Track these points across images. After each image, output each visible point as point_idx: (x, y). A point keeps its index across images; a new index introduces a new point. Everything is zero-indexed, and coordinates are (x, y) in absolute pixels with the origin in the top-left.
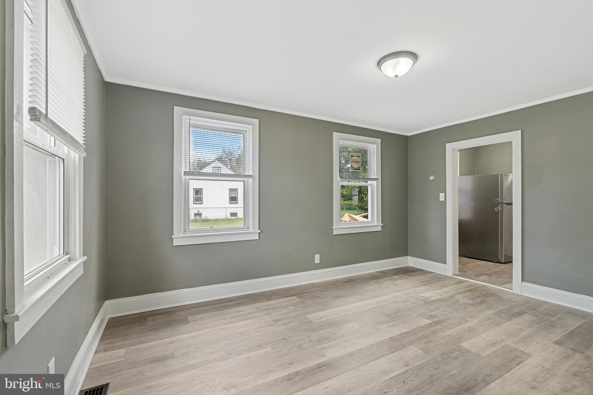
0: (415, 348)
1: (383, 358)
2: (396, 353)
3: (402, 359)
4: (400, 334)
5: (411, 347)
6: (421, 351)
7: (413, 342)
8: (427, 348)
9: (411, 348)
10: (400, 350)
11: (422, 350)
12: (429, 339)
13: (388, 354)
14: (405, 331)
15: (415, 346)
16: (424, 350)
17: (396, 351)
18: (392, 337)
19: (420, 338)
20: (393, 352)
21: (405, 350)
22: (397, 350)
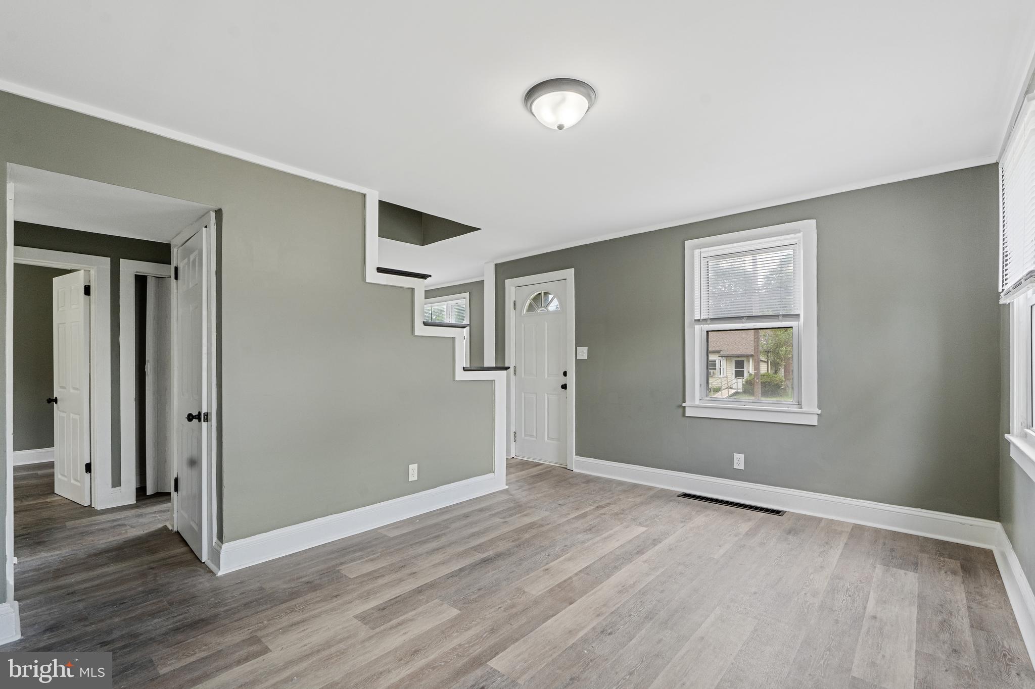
0: (534, 592)
1: (576, 572)
2: (560, 582)
3: (552, 575)
4: (559, 613)
5: (540, 593)
6: (526, 590)
7: (536, 602)
8: (516, 597)
9: (539, 591)
10: (556, 586)
11: (524, 592)
12: (507, 614)
13: (570, 578)
14: (550, 621)
15: (534, 595)
16: (520, 593)
17: (561, 583)
18: (571, 603)
19: (525, 610)
20: (565, 581)
21: (548, 587)
22: (559, 585)
